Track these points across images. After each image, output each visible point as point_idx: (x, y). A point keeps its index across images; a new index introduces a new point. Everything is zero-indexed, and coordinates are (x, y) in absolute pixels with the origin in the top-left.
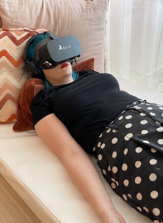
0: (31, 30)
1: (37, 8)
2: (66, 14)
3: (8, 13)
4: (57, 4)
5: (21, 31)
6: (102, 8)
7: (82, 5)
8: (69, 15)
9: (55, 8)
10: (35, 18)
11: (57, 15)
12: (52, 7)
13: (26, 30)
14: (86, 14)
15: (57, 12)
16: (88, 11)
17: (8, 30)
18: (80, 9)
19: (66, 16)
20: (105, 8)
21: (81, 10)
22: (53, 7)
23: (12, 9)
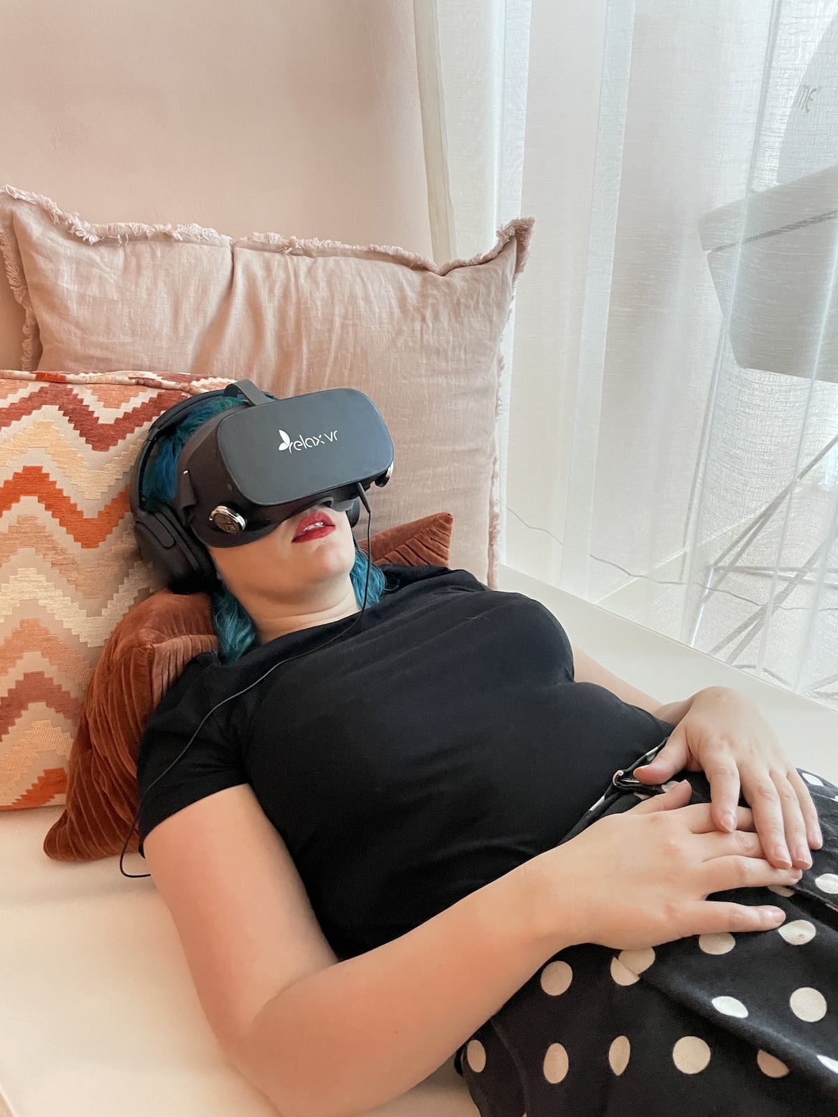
0: (172, 384)
1: (203, 292)
2: (332, 322)
3: (73, 307)
4: (296, 275)
5: (121, 384)
6: (486, 304)
7: (401, 289)
8: (344, 326)
9: (286, 295)
10: (196, 332)
11: (291, 325)
12: (271, 291)
13: (145, 384)
14: (417, 326)
15: (291, 313)
16: (429, 314)
17: (63, 381)
18: (394, 303)
19: (330, 331)
20: (501, 306)
21: (397, 311)
22: (278, 291)
23: (93, 289)
